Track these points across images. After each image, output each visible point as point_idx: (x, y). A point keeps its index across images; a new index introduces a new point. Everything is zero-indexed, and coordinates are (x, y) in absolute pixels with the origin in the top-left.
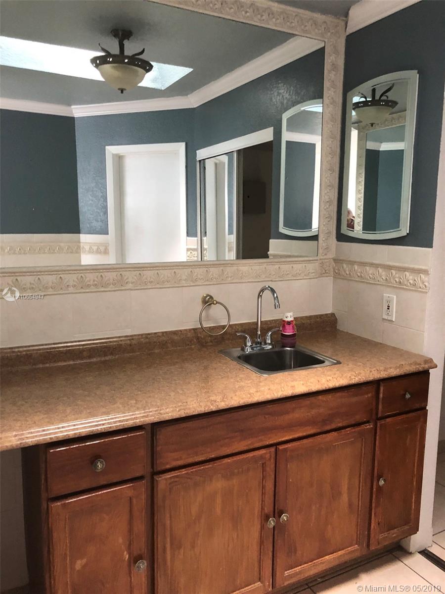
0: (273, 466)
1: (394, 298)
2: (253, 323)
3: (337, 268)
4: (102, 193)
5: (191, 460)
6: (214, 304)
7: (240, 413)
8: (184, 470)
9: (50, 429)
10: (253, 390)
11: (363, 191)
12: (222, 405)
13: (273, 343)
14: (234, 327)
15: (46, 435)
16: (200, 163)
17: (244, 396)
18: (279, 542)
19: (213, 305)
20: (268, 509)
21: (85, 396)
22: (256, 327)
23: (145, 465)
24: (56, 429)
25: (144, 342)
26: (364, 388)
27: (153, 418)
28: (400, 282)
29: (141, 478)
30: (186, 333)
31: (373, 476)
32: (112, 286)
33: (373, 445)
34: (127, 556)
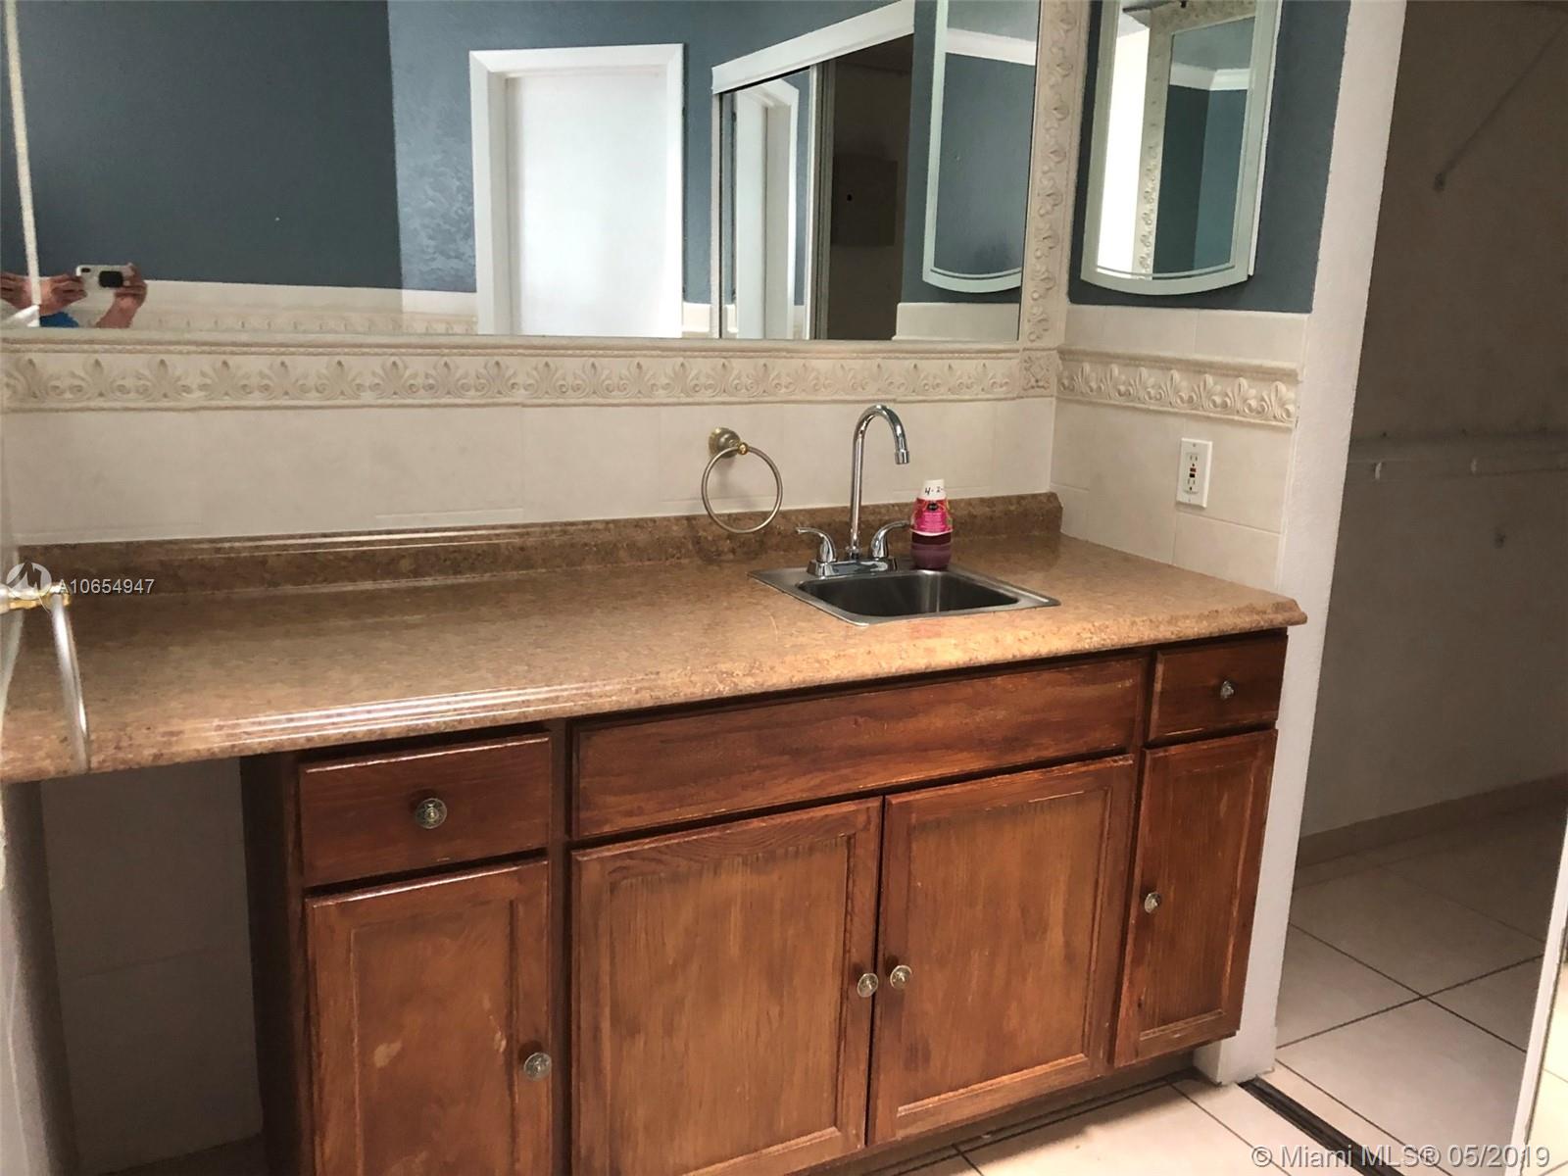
0: (873, 846)
1: (1206, 445)
2: (843, 509)
3: (1066, 374)
4: (459, 179)
5: (667, 817)
6: (741, 453)
7: (793, 706)
8: (647, 840)
9: (306, 719)
10: (827, 654)
11: (1156, 195)
12: (748, 684)
13: (890, 557)
14: (793, 518)
15: (297, 729)
16: (721, 100)
17: (805, 666)
18: (885, 1037)
19: (738, 456)
20: (861, 952)
21: (400, 654)
22: (848, 520)
23: (550, 820)
24: (321, 717)
25: (557, 543)
26: (1116, 666)
27: (572, 704)
28: (1225, 405)
29: (539, 854)
30: (666, 526)
31: (1129, 890)
32: (472, 393)
33: (1132, 810)
34: (504, 1043)
